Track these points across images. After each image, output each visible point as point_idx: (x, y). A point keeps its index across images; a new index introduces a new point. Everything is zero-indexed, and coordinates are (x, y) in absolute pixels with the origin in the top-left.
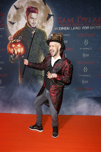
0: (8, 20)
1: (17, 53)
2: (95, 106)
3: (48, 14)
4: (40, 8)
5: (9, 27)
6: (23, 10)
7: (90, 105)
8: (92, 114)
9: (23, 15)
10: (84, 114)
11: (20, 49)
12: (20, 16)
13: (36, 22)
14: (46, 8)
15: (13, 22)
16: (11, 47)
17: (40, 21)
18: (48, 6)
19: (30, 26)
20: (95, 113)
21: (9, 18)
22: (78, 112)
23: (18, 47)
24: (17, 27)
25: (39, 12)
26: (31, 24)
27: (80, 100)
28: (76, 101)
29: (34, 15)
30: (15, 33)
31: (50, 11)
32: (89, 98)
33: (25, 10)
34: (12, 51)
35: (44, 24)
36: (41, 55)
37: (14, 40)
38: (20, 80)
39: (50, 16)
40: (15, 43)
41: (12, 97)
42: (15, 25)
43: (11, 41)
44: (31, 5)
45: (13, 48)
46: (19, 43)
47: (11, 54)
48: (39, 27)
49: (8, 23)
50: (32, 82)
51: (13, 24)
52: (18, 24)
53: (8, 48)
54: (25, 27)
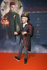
0: (1, 8)
1: (6, 24)
2: (42, 48)
3: (20, 6)
4: (16, 3)
5: (2, 12)
6: (8, 4)
7: (40, 48)
8: (41, 52)
9: (8, 6)
10: (37, 52)
11: (7, 23)
12: (6, 7)
13: (15, 9)
14: (19, 2)
15: (3, 9)
16: (3, 21)
17: (16, 9)
18: (20, 2)
19: (12, 11)
20: (42, 52)
21: (2, 7)
22: (34, 52)
23: (6, 21)
24: (5, 12)
25: (16, 4)
26: (12, 10)
27: (35, 46)
28: (33, 47)
29: (13, 6)
30: (4, 14)
31: (21, 4)
32: (40, 45)
33: (9, 4)
34: (3, 23)
35: (18, 10)
36: (17, 25)
37: (4, 18)
38: (7, 37)
39: (21, 6)
40: (5, 20)
41: (4, 45)
42: (4, 11)
43: (3, 18)
44: (12, 1)
45: (4, 22)
46: (6, 19)
47: (3, 25)
48: (16, 12)
49: (1, 10)
50: (13, 38)
51: (3, 10)
52: (6, 10)
53: (1, 22)
54: (9, 12)
